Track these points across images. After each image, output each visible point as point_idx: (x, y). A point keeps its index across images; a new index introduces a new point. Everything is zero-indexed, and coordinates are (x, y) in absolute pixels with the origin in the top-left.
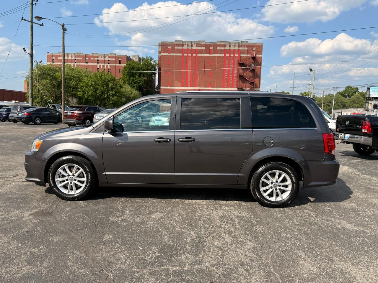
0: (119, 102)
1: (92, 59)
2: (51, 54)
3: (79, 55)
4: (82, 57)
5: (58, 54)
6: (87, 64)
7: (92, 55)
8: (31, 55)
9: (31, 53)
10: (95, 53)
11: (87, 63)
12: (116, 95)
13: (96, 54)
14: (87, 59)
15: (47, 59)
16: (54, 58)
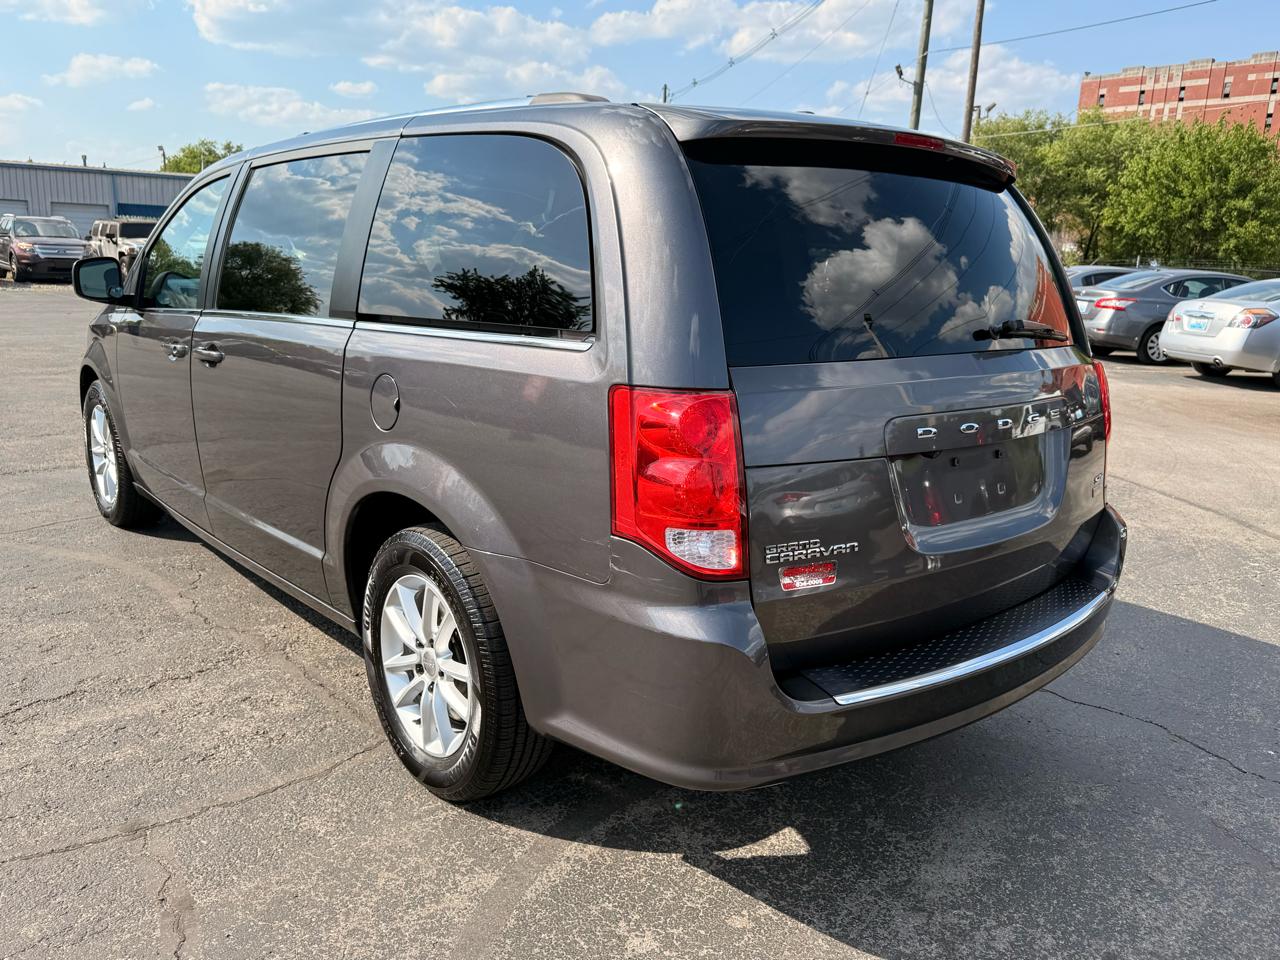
0: (1265, 242)
1: (1252, 77)
2: (1096, 78)
3: (1200, 67)
4: (1210, 74)
5: (1118, 75)
6: (1226, 101)
7: (1252, 62)
8: (919, 88)
9: (918, 81)
10: (1266, 54)
11: (1227, 96)
12: (1255, 217)
13: (1272, 54)
14: (1229, 79)
15: (1081, 99)
16: (1103, 91)
